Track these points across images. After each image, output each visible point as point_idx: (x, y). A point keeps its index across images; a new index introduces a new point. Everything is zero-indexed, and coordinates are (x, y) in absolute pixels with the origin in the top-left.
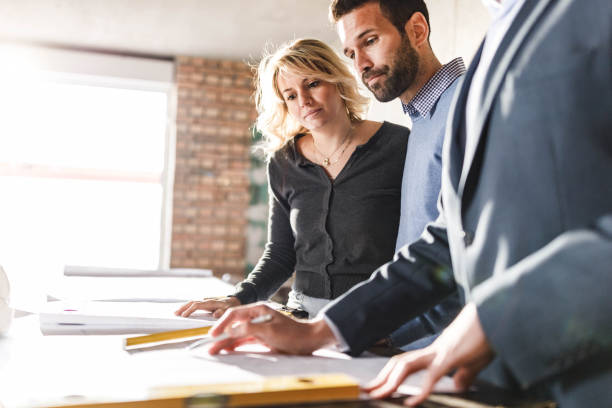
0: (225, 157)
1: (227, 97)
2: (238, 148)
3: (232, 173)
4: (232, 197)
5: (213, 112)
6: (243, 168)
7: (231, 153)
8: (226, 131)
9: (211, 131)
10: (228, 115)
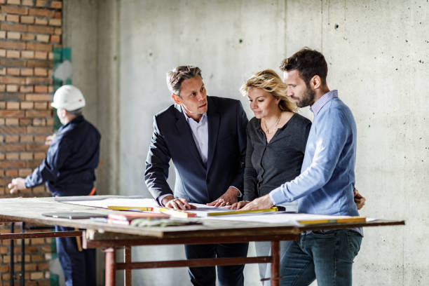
0: (28, 81)
1: (30, 19)
2: (40, 71)
3: (35, 97)
4: (36, 122)
5: (16, 36)
6: (48, 93)
7: (34, 76)
8: (28, 54)
9: (14, 54)
10: (30, 37)
